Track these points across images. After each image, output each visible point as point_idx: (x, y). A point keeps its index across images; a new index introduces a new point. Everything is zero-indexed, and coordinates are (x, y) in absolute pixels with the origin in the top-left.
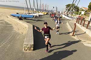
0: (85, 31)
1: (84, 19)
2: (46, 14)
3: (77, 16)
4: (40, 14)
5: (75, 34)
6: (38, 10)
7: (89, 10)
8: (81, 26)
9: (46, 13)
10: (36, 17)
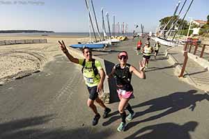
0: (205, 67)
1: (200, 42)
2: (124, 40)
3: (185, 38)
4: (115, 40)
5: (185, 73)
6: (110, 35)
7: (208, 24)
8: (195, 56)
9: (123, 38)
10: (108, 46)
